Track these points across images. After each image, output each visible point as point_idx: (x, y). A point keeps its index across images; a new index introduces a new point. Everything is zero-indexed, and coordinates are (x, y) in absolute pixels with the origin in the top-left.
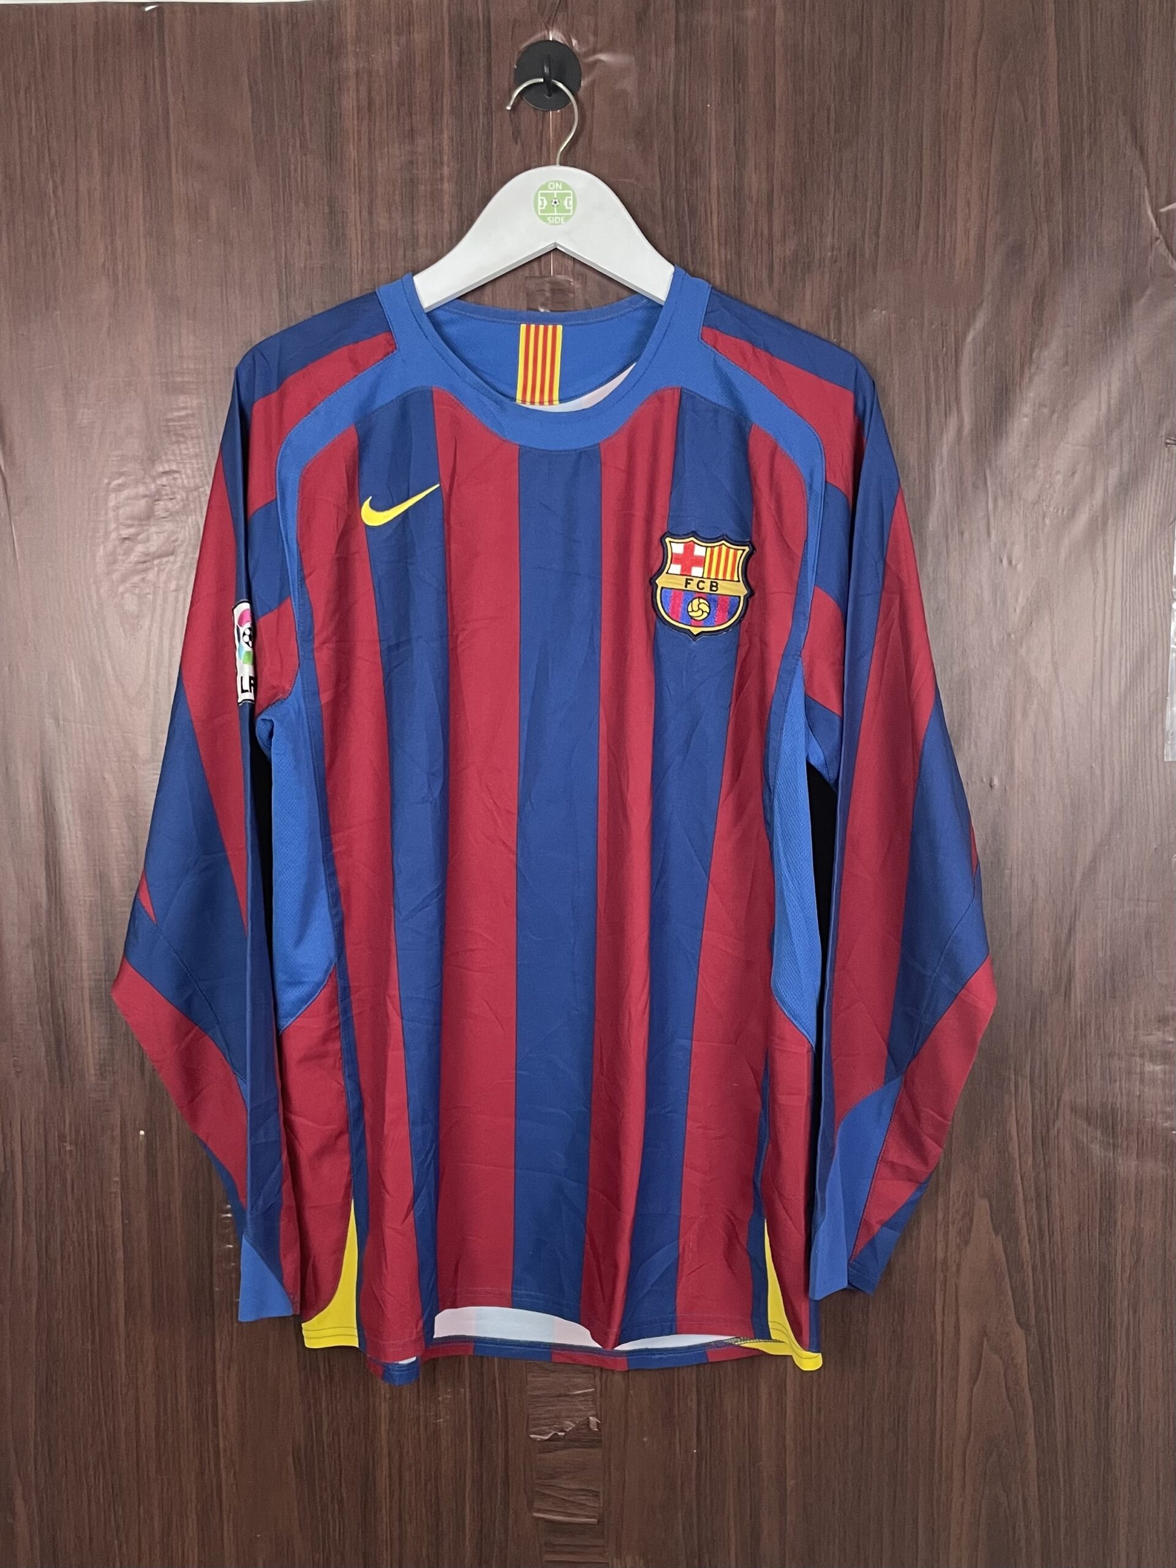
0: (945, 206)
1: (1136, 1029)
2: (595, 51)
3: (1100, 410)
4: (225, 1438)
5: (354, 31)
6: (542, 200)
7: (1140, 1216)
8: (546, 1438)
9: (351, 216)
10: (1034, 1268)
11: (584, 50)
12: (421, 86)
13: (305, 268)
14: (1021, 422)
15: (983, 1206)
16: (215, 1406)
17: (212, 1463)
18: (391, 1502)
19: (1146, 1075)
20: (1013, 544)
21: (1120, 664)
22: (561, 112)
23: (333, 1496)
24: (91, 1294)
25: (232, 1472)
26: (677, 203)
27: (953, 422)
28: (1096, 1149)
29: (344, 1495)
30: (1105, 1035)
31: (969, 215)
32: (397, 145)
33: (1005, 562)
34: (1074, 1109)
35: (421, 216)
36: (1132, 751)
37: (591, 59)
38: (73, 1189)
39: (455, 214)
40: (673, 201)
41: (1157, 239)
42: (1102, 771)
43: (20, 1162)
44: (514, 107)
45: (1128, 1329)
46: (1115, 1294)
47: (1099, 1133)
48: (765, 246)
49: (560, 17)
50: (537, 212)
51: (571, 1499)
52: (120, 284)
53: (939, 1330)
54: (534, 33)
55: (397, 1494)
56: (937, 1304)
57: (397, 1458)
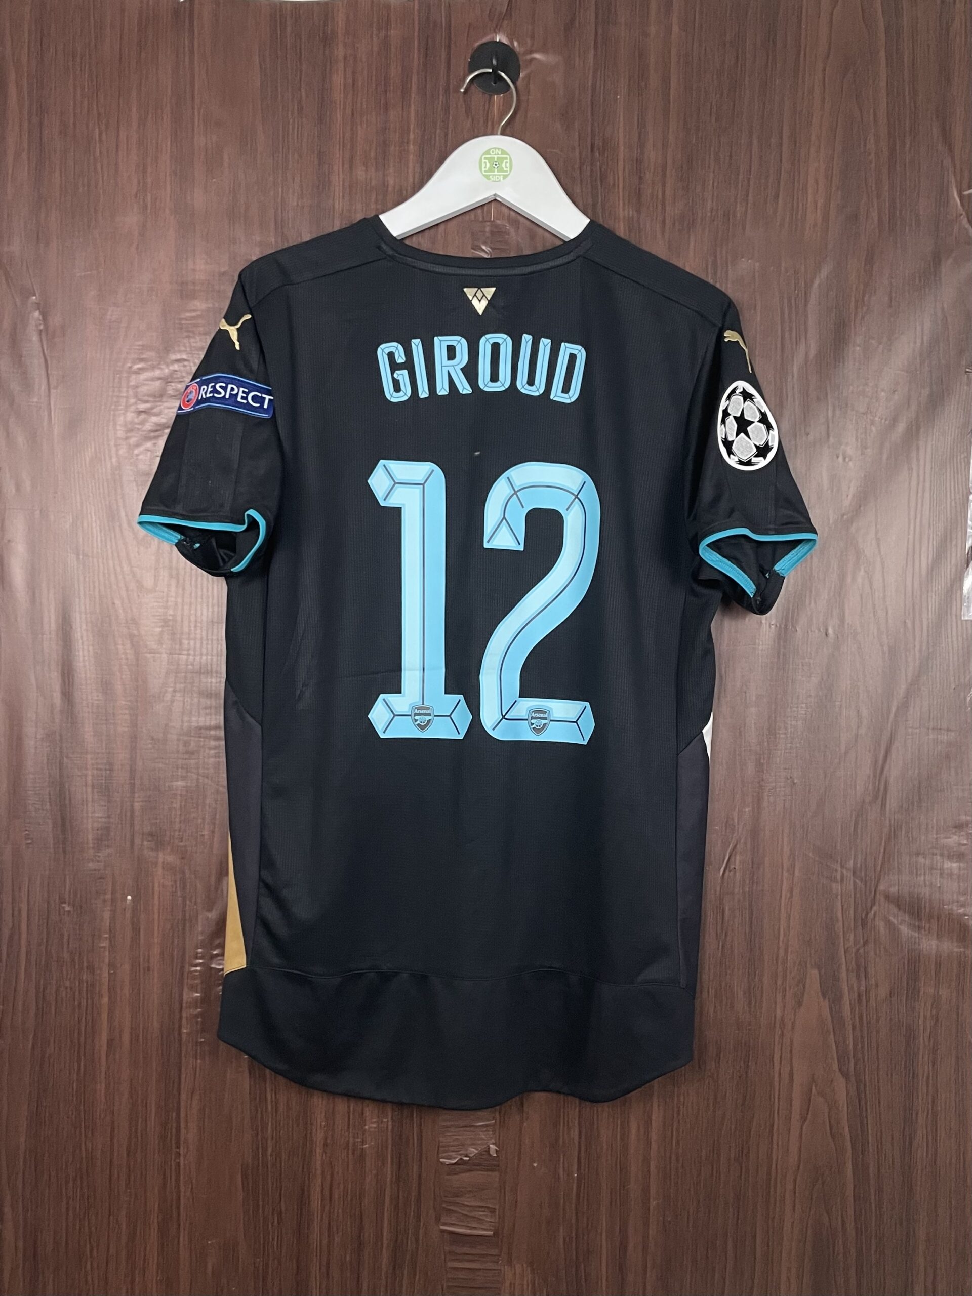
0: (799, 181)
1: (937, 834)
2: (531, 52)
3: (915, 343)
4: (185, 1156)
5: (344, 26)
6: (485, 163)
7: (939, 985)
8: (453, 1162)
9: (335, 167)
10: (854, 1028)
11: (522, 49)
12: (395, 71)
13: (298, 205)
14: (855, 350)
15: (814, 974)
16: (178, 1130)
17: (173, 1180)
18: (322, 1216)
19: (946, 872)
20: (847, 444)
21: (929, 543)
22: (503, 96)
23: (274, 1210)
24: (79, 1034)
25: (190, 1186)
26: (592, 170)
27: (802, 348)
28: (904, 930)
29: (283, 1209)
30: (912, 838)
31: (817, 190)
32: (374, 113)
33: (841, 459)
34: (887, 897)
35: (391, 170)
36: (937, 611)
37: (529, 57)
38: (68, 944)
39: (418, 169)
40: (588, 168)
41: (961, 215)
42: (913, 625)
43: (26, 920)
44: (467, 91)
45: (928, 1078)
46: (919, 1049)
47: (907, 918)
48: (660, 207)
49: (506, 22)
50: (481, 172)
51: (473, 1214)
52: (149, 211)
53: (776, 1076)
54: (485, 35)
55: (327, 1208)
56: (775, 1055)
57: (328, 1177)
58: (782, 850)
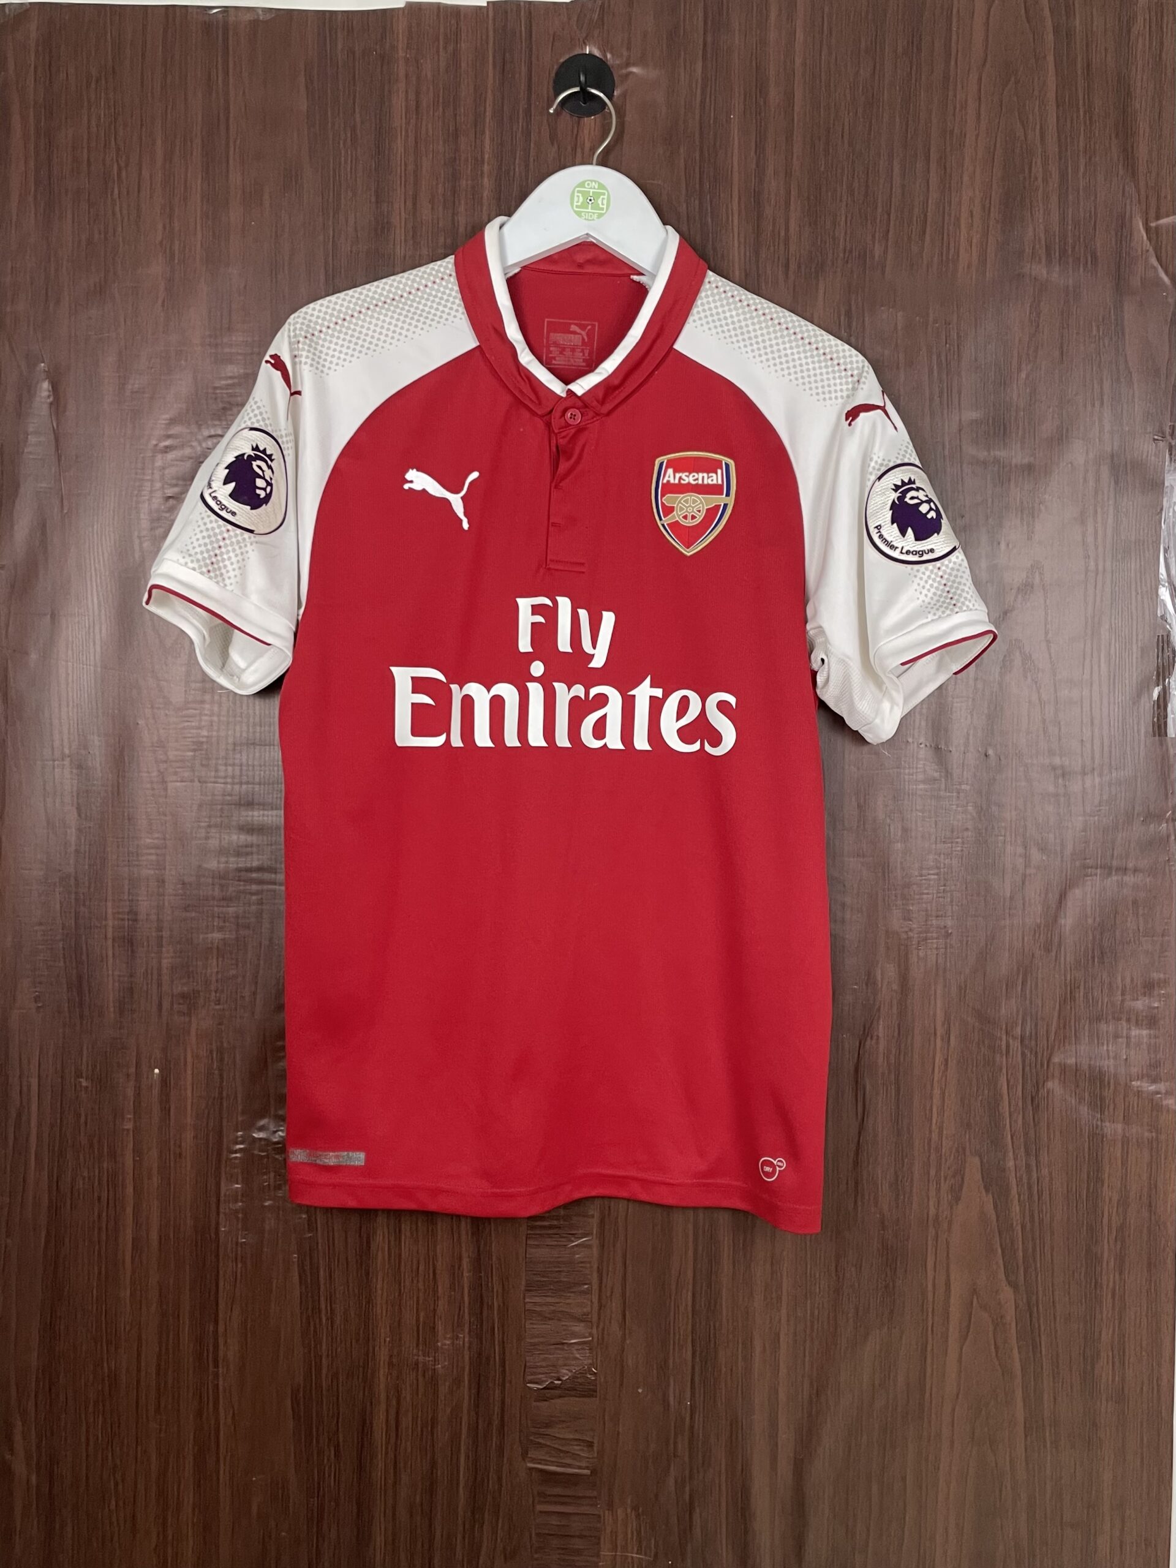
1: (1123, 994)
2: (628, 65)
5: (405, 37)
8: (542, 1386)
10: (1023, 1227)
11: (618, 62)
15: (973, 1164)
16: (216, 1347)
17: (211, 1405)
18: (387, 1448)
19: (1133, 1040)
21: (1109, 644)
23: (330, 1440)
26: (700, 203)
28: (1084, 1111)
29: (341, 1440)
30: (1093, 998)
31: (972, 224)
32: (441, 143)
34: (1063, 1072)
35: (462, 209)
36: (1121, 725)
37: (624, 71)
38: (86, 1126)
40: (697, 202)
41: (1148, 251)
42: (1092, 744)
43: (36, 1095)
45: (1114, 1288)
46: (1102, 1255)
47: (1086, 1096)
48: (782, 247)
49: (596, 34)
51: (567, 1449)
53: (930, 1287)
55: (393, 1441)
56: (929, 1259)
57: (394, 1402)
58: (935, 1015)
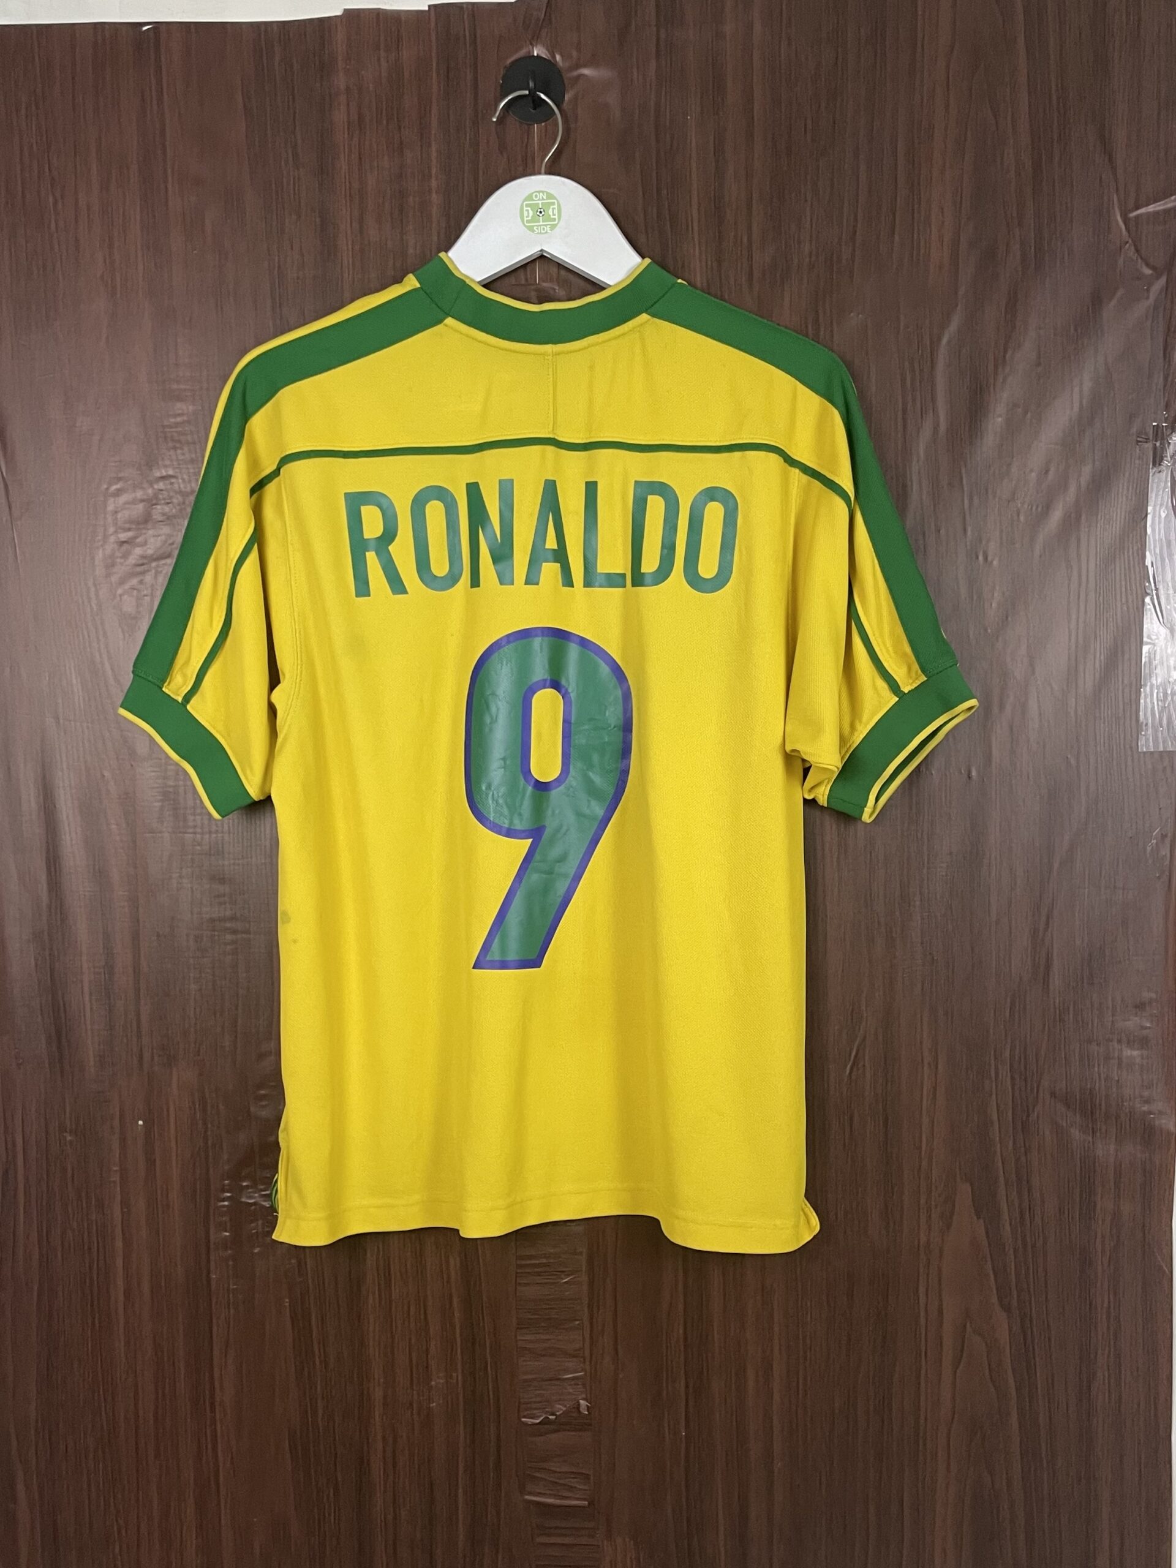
0: (919, 212)
1: (1113, 1015)
2: (578, 66)
3: (1072, 408)
4: (222, 1423)
5: (344, 47)
6: (527, 211)
7: (1119, 1198)
8: (538, 1421)
9: (342, 227)
10: (1015, 1251)
11: (567, 64)
12: (409, 102)
13: (298, 278)
14: (996, 421)
15: (965, 1189)
16: (212, 1392)
17: (210, 1449)
18: (385, 1486)
20: (988, 541)
21: (1095, 657)
22: (546, 125)
23: (328, 1480)
24: (91, 1282)
25: (230, 1455)
26: (659, 212)
27: (929, 422)
28: (1076, 1134)
29: (340, 1480)
30: (1083, 1022)
31: (943, 222)
32: (386, 158)
33: (981, 558)
34: (1053, 1094)
35: (411, 227)
36: (1107, 741)
37: (575, 73)
38: (73, 1179)
39: (443, 224)
40: (655, 210)
42: (1078, 763)
43: (22, 1151)
44: (501, 120)
45: (1108, 1309)
46: (1096, 1277)
48: (744, 253)
49: (544, 32)
50: (523, 223)
51: (561, 1481)
52: (118, 295)
53: (922, 1314)
55: (391, 1476)
56: (920, 1288)
57: (391, 1441)
58: (922, 1043)
